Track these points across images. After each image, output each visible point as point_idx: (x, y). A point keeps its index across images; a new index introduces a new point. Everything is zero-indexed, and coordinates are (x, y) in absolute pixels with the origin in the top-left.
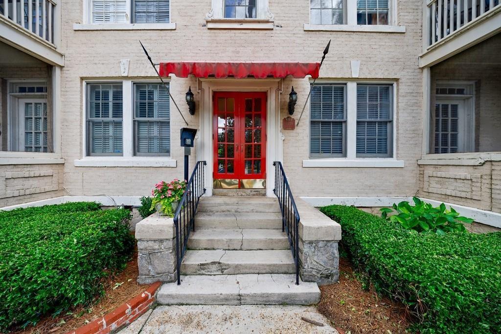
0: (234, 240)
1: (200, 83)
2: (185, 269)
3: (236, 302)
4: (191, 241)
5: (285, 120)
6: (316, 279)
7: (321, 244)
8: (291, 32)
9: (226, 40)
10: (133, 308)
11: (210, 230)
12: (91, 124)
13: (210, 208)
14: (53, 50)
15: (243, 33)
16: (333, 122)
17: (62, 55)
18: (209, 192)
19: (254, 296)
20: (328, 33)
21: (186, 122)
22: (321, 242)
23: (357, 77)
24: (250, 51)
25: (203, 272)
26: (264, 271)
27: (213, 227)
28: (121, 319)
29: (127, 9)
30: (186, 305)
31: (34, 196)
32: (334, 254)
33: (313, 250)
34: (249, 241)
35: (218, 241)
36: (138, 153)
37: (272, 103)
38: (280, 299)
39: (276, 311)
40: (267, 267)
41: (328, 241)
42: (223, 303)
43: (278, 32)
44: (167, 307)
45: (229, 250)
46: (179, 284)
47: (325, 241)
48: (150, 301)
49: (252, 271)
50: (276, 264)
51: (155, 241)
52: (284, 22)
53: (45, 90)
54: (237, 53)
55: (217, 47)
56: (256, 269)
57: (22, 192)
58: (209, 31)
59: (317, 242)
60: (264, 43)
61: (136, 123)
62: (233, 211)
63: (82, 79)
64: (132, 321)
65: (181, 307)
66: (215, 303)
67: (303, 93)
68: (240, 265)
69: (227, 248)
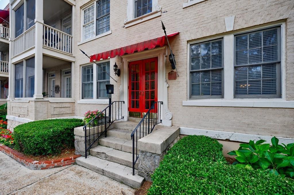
0: (118, 144)
1: (122, 59)
2: (92, 152)
3: (102, 173)
4: (101, 141)
5: (169, 74)
6: (144, 175)
7: (148, 154)
8: (173, 13)
9: (134, 31)
10: (64, 161)
11: (113, 138)
12: (84, 85)
13: (119, 127)
14: (71, 56)
15: (143, 24)
16: (212, 70)
17: (74, 57)
18: (126, 119)
19: (109, 173)
20: (202, 3)
21: (115, 81)
22: (149, 153)
23: (232, 30)
24: (148, 34)
25: (99, 156)
26: (123, 164)
27: (115, 136)
28: (59, 163)
29: (95, 30)
30: (84, 167)
31: (63, 115)
32: (155, 163)
33: (143, 156)
34: (125, 146)
35: (111, 143)
36: (99, 98)
37: (161, 63)
38: (120, 179)
39: (115, 184)
40: (125, 162)
41: (153, 153)
42: (97, 172)
43: (165, 16)
44: (78, 166)
45: (116, 149)
46: (86, 158)
47: (151, 153)
48: (73, 161)
49: (118, 162)
50: (129, 161)
51: (79, 136)
52: (168, 8)
53: (69, 72)
54: (140, 37)
55: (130, 37)
56: (120, 161)
57: (59, 113)
58: (126, 29)
59: (146, 152)
60: (156, 26)
61: (99, 83)
62: (130, 130)
63: (80, 66)
64: (64, 166)
65: (82, 167)
66: (94, 170)
67: (183, 53)
68: (113, 157)
69: (115, 148)
